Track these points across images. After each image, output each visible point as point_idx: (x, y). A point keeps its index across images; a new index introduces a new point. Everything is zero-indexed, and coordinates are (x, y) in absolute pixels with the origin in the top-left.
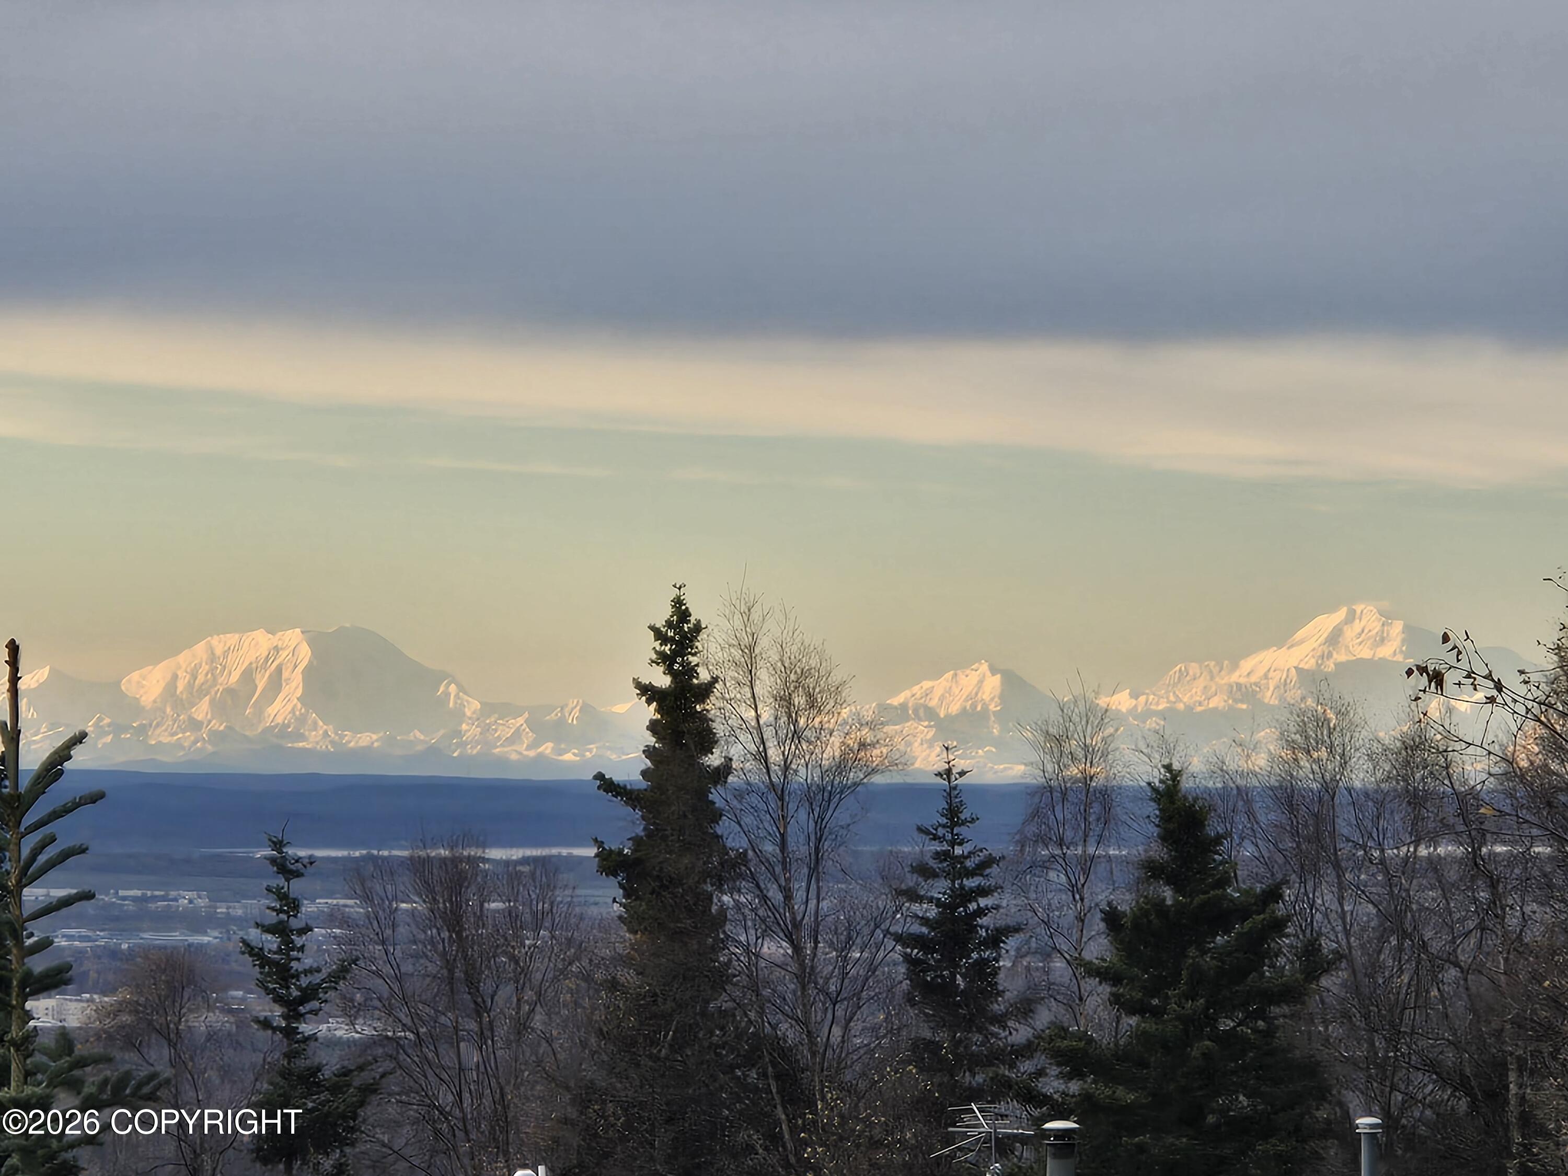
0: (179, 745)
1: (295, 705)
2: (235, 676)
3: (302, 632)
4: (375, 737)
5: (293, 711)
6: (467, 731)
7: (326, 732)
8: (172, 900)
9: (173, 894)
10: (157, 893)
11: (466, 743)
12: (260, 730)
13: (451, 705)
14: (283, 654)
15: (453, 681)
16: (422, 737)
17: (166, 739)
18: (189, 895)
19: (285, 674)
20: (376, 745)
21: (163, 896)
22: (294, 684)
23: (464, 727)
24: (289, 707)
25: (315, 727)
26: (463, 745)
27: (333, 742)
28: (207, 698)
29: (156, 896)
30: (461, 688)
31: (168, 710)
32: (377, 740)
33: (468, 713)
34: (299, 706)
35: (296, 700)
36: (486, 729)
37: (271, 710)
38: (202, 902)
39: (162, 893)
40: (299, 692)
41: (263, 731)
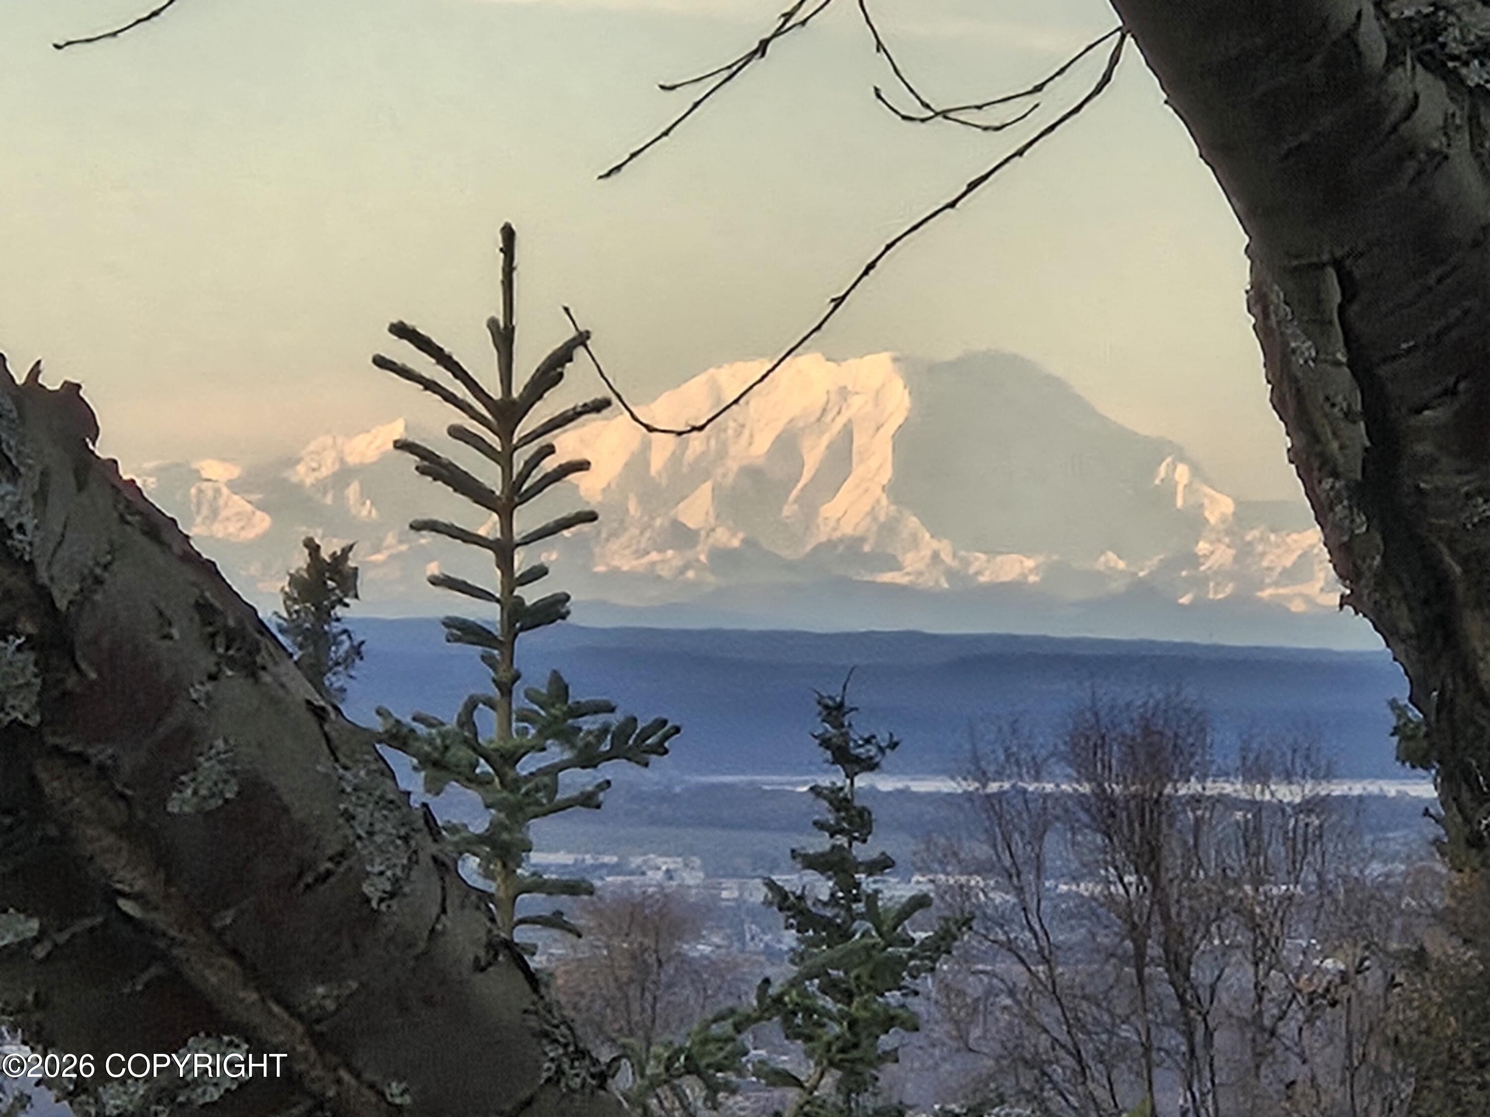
0: (651, 577)
1: (878, 501)
2: (763, 444)
3: (895, 360)
4: (1030, 563)
5: (872, 513)
6: (1206, 557)
7: (936, 556)
8: (632, 873)
9: (636, 861)
10: (606, 859)
11: (1206, 579)
12: (809, 548)
13: (1179, 503)
14: (856, 402)
15: (1181, 457)
16: (1121, 565)
17: (626, 564)
18: (666, 863)
19: (859, 441)
20: (1032, 579)
21: (617, 865)
22: (874, 463)
23: (1203, 547)
24: (866, 505)
25: (915, 542)
26: (1200, 582)
27: (950, 574)
28: (707, 486)
29: (604, 865)
30: (1196, 470)
31: (633, 507)
32: (1031, 571)
33: (1213, 520)
34: (884, 501)
35: (878, 491)
36: (1244, 551)
37: (831, 510)
38: (693, 878)
39: (615, 859)
40: (886, 475)
41: (816, 549)
